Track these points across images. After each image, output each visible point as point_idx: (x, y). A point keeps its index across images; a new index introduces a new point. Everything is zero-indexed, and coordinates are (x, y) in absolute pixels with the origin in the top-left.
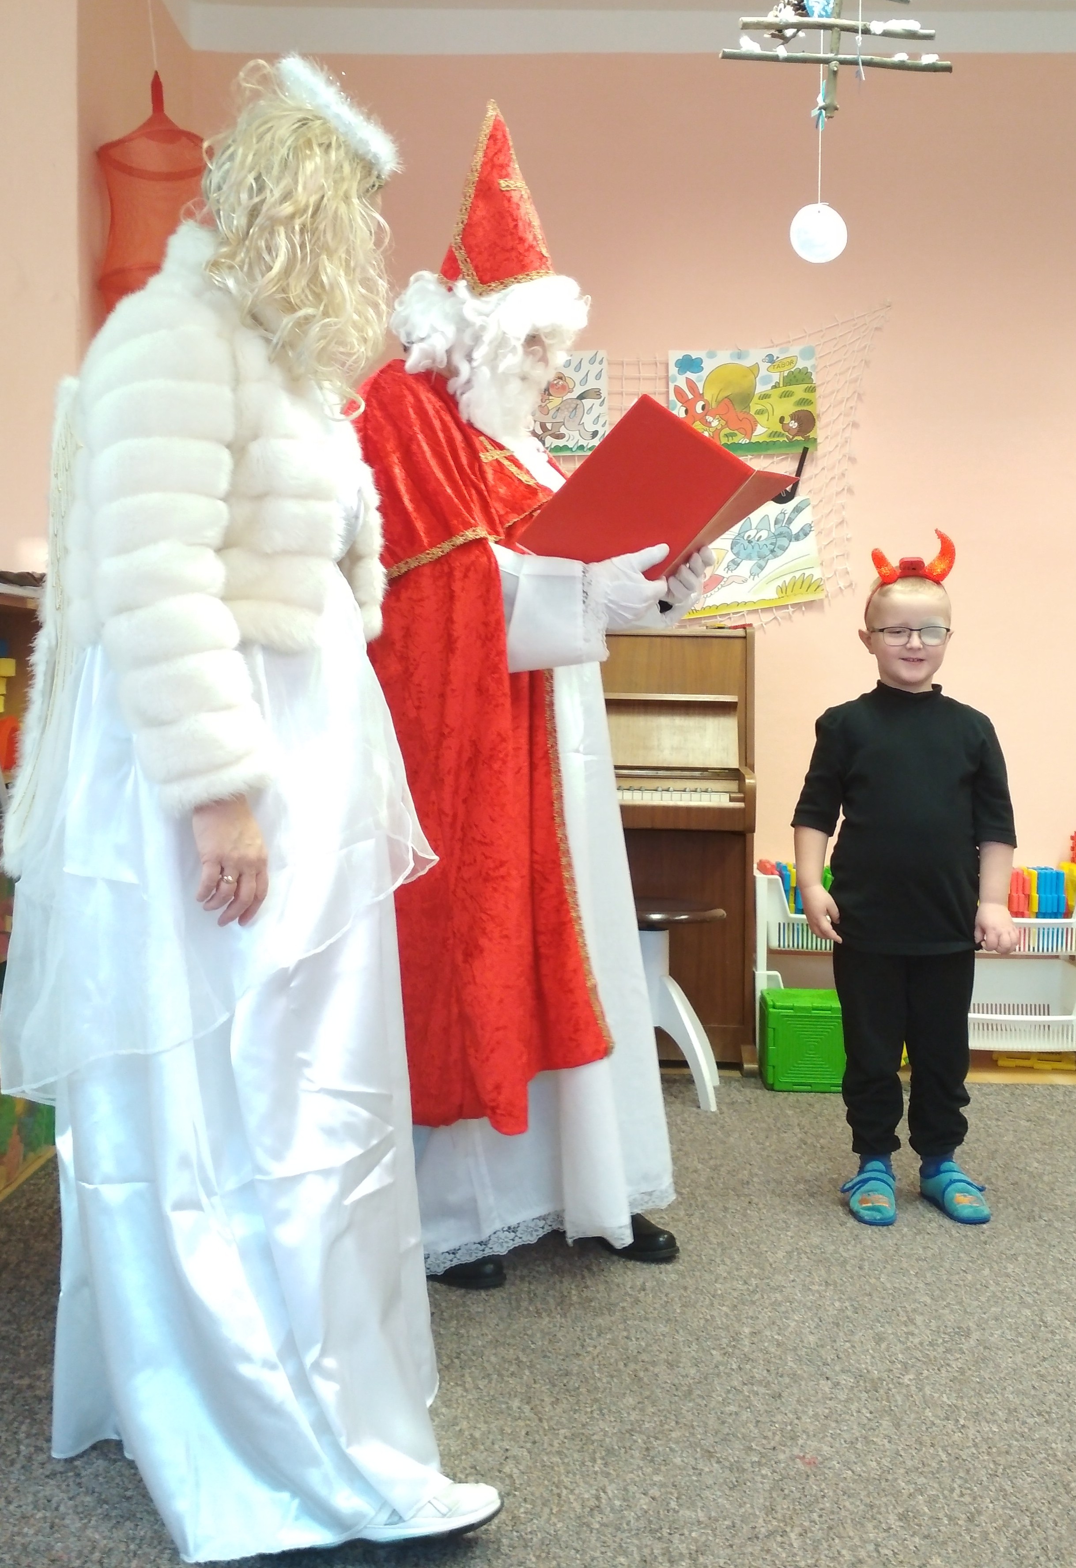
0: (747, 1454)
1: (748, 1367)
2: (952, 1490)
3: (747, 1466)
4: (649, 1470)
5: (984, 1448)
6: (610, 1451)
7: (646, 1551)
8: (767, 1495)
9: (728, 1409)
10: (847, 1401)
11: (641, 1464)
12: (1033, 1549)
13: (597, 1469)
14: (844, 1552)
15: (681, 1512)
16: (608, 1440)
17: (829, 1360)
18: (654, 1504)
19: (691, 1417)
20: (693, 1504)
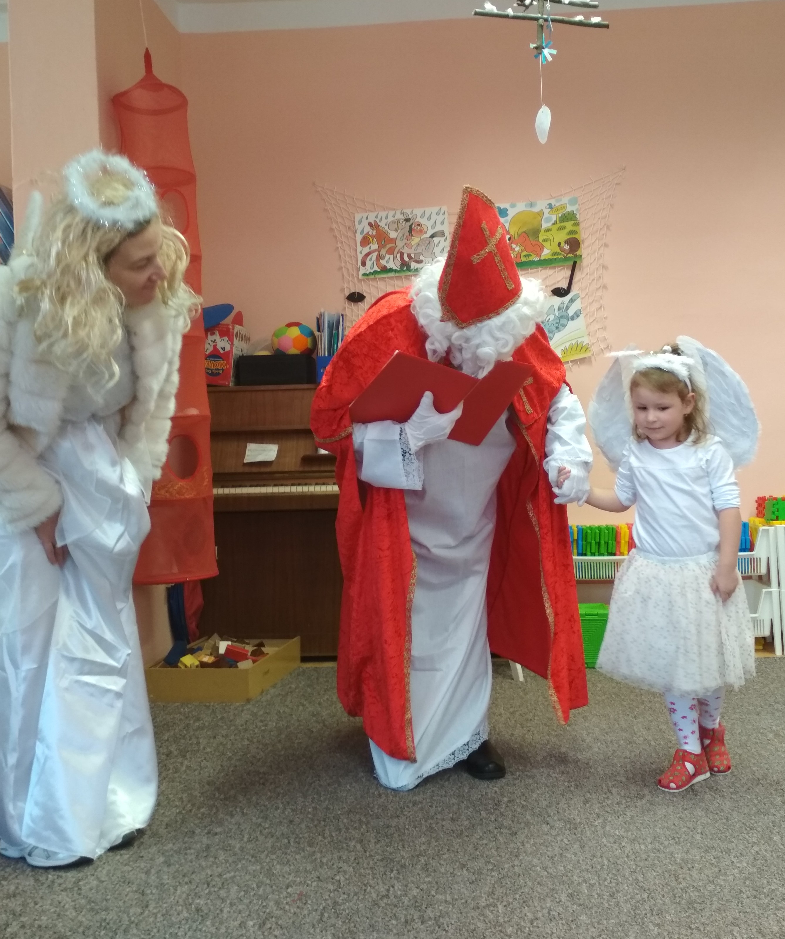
0: (486, 865)
1: (501, 819)
2: (605, 880)
3: (485, 871)
4: (423, 875)
5: (633, 857)
6: (403, 866)
7: (409, 917)
8: (491, 886)
9: (481, 842)
10: (556, 836)
11: (420, 872)
12: (645, 909)
13: (392, 875)
14: (528, 914)
15: (437, 896)
16: (403, 861)
17: (552, 814)
18: (422, 892)
19: (457, 847)
20: (445, 892)
